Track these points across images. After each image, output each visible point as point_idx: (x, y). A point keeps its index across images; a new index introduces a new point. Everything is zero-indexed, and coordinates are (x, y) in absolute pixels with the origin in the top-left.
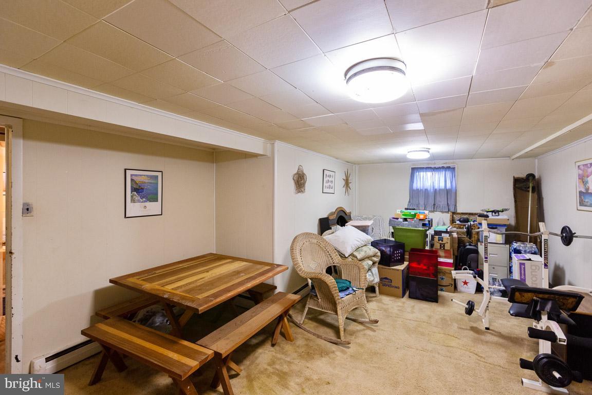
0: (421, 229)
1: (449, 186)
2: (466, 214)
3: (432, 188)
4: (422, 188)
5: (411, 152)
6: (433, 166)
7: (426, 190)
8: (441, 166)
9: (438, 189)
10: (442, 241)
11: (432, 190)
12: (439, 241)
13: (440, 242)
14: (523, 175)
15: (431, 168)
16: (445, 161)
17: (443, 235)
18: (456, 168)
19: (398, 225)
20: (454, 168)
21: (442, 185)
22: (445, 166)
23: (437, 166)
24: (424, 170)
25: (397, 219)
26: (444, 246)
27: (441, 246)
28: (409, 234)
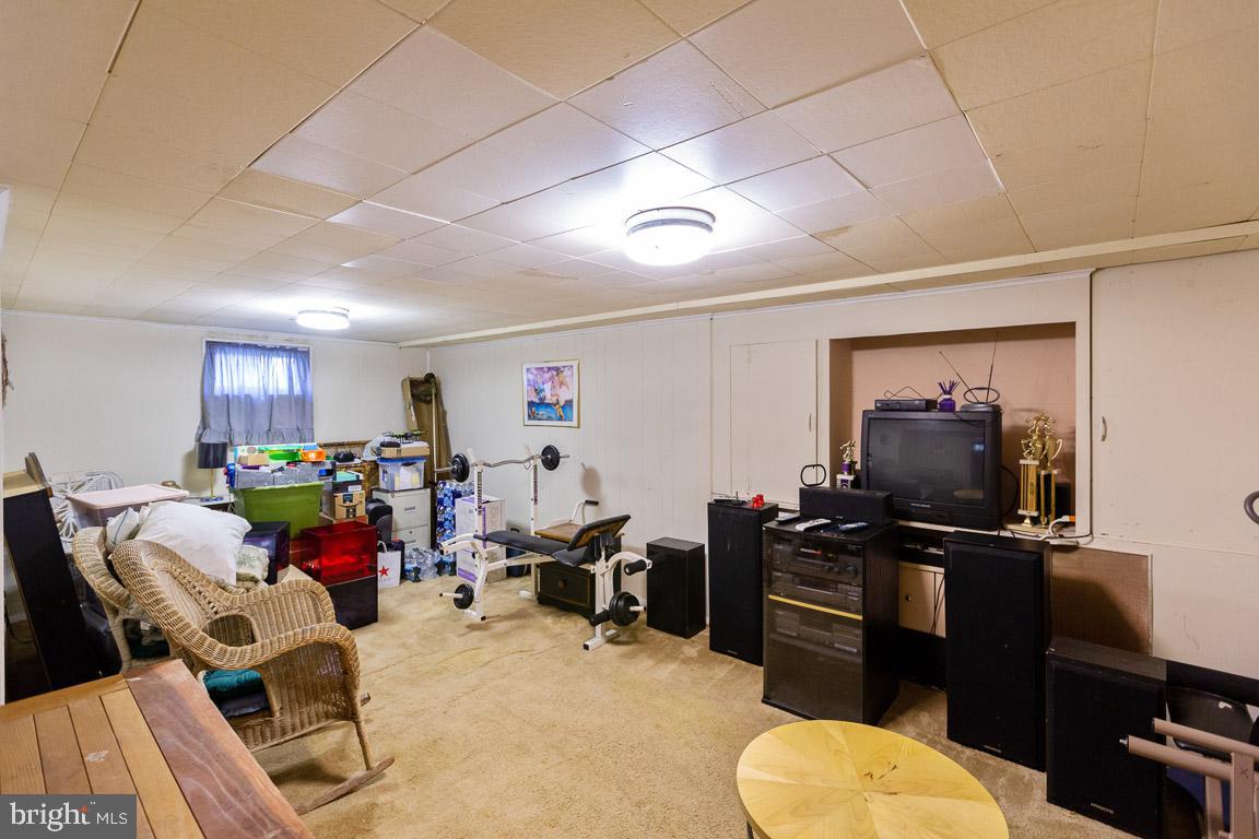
0: (318, 483)
1: (297, 389)
2: (342, 445)
3: (262, 394)
4: (236, 393)
5: (307, 311)
6: (260, 343)
7: (248, 397)
8: (278, 344)
9: (275, 396)
10: (351, 501)
11: (263, 398)
12: (344, 502)
13: (348, 503)
14: (420, 375)
15: (256, 346)
16: (287, 336)
17: (350, 488)
18: (311, 353)
19: (261, 483)
20: (306, 353)
21: (283, 387)
22: (288, 345)
23: (269, 343)
24: (241, 350)
25: (257, 468)
26: (354, 510)
27: (348, 511)
28: (290, 499)
